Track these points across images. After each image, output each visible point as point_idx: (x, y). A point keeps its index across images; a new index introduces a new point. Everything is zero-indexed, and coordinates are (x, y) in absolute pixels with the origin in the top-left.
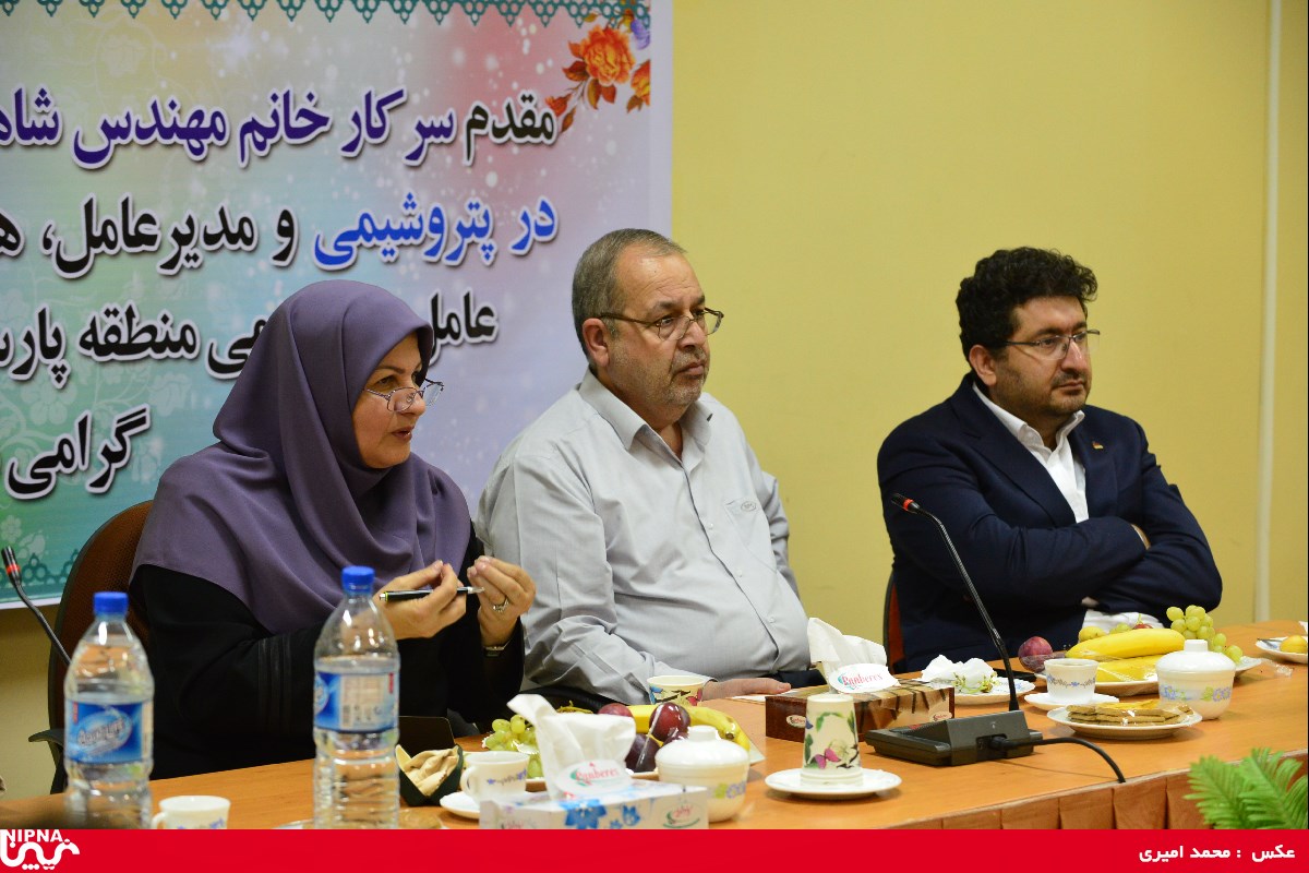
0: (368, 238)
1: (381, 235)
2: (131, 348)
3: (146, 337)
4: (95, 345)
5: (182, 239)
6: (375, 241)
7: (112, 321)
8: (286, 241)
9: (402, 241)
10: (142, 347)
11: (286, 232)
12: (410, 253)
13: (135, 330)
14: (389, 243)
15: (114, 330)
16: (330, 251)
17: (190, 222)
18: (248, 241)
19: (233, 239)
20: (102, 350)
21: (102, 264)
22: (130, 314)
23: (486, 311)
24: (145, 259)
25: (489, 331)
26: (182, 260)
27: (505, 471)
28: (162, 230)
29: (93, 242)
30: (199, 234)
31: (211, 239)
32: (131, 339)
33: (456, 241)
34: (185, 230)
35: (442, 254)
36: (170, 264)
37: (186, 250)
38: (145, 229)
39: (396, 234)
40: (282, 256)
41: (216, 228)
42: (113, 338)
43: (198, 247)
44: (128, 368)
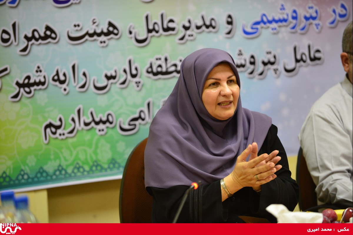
0: (265, 23)
1: (270, 22)
2: (167, 73)
3: (173, 69)
4: (152, 72)
5: (186, 28)
6: (268, 25)
7: (159, 62)
8: (230, 27)
9: (280, 24)
10: (171, 73)
11: (230, 23)
12: (283, 29)
13: (169, 65)
14: (274, 25)
15: (160, 66)
16: (249, 30)
17: (189, 22)
18: (214, 28)
19: (207, 27)
20: (155, 74)
21: (154, 40)
22: (166, 59)
23: (318, 51)
24: (171, 38)
25: (319, 59)
26: (187, 37)
27: (309, 117)
28: (178, 25)
29: (149, 31)
30: (193, 27)
31: (198, 28)
32: (167, 69)
33: (304, 22)
34: (187, 25)
35: (298, 29)
36: (182, 39)
37: (189, 32)
38: (171, 25)
39: (276, 21)
40: (229, 33)
41: (200, 23)
42: (159, 69)
43: (193, 31)
44: (167, 81)
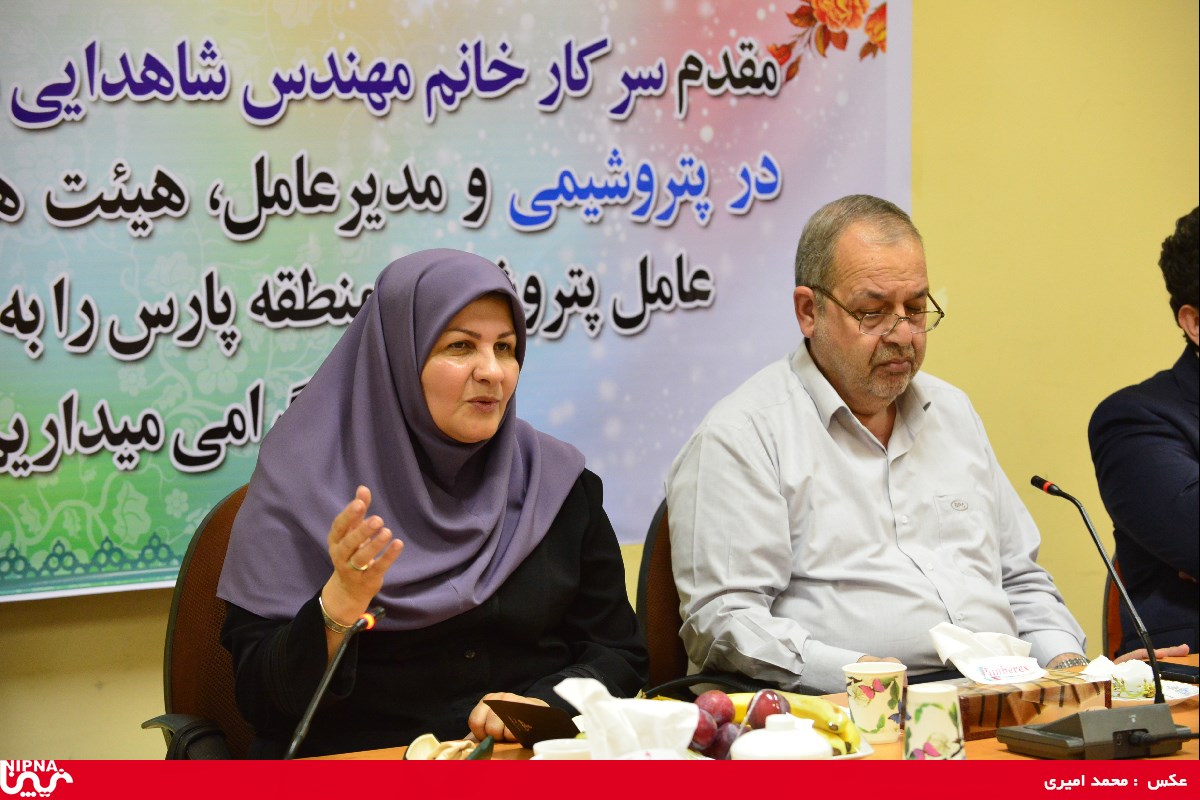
0: (569, 197)
1: (583, 194)
2: (307, 314)
3: (324, 303)
4: (267, 310)
5: (363, 199)
6: (576, 200)
7: (286, 285)
8: (478, 200)
9: (606, 199)
10: (319, 313)
11: (478, 191)
12: (615, 213)
13: (312, 295)
14: (592, 202)
15: (289, 295)
16: (526, 211)
17: (371, 181)
18: (436, 201)
19: (419, 198)
20: (275, 316)
21: (274, 224)
22: (306, 278)
23: (701, 275)
24: (322, 220)
25: (704, 295)
26: (363, 221)
28: (341, 189)
29: (265, 202)
30: (381, 193)
31: (393, 199)
32: (307, 304)
33: (667, 200)
34: (366, 190)
35: (652, 214)
36: (351, 225)
37: (367, 210)
38: (322, 188)
39: (599, 193)
40: (474, 216)
41: (399, 187)
42: (287, 303)
43: (380, 207)
44: (304, 335)
